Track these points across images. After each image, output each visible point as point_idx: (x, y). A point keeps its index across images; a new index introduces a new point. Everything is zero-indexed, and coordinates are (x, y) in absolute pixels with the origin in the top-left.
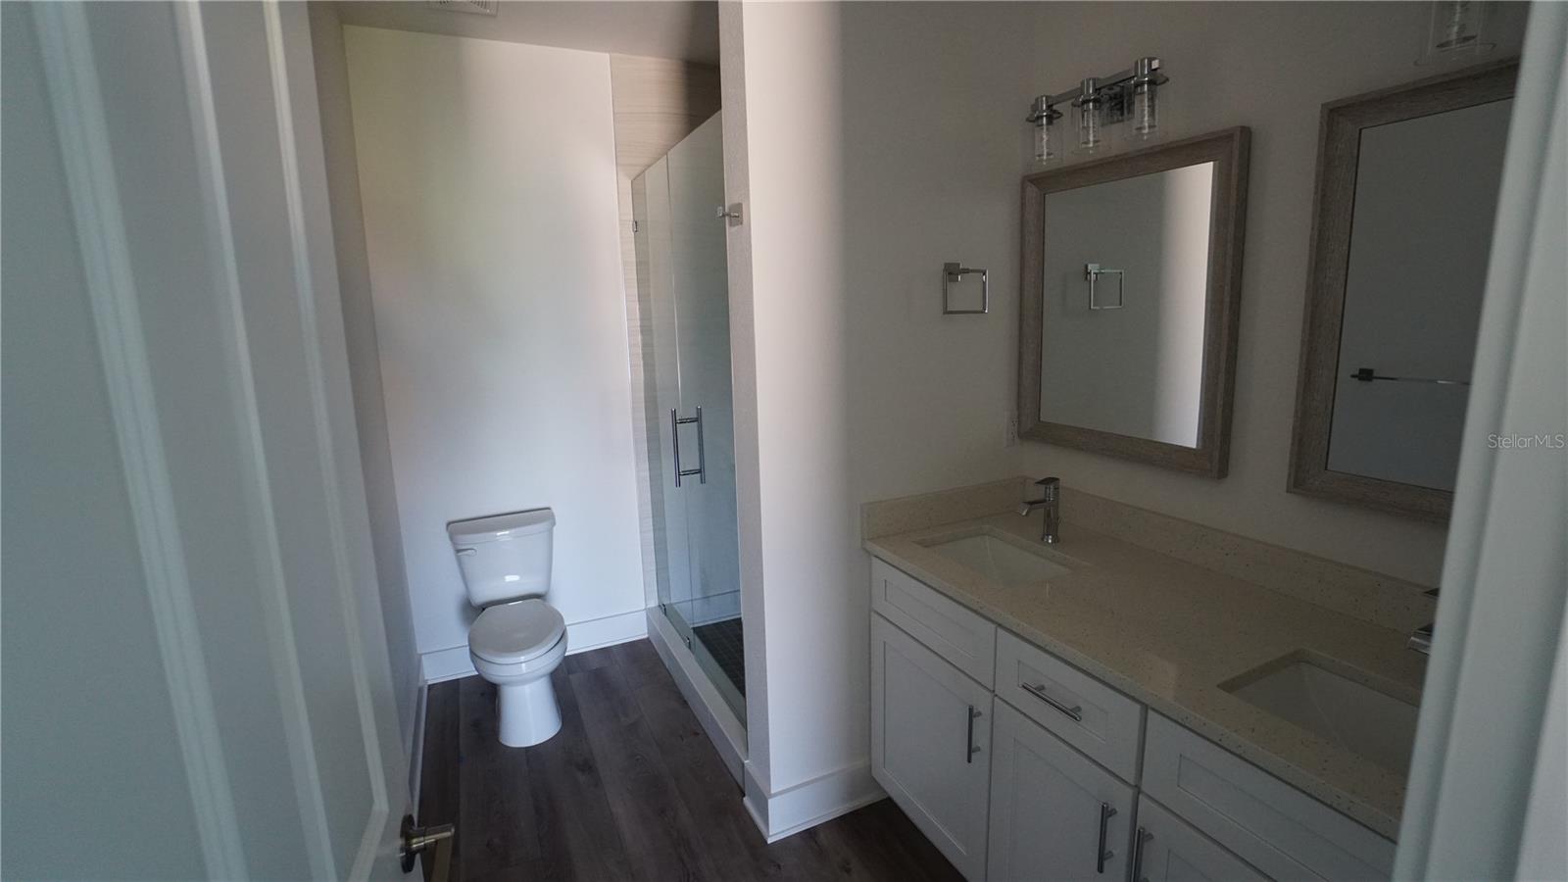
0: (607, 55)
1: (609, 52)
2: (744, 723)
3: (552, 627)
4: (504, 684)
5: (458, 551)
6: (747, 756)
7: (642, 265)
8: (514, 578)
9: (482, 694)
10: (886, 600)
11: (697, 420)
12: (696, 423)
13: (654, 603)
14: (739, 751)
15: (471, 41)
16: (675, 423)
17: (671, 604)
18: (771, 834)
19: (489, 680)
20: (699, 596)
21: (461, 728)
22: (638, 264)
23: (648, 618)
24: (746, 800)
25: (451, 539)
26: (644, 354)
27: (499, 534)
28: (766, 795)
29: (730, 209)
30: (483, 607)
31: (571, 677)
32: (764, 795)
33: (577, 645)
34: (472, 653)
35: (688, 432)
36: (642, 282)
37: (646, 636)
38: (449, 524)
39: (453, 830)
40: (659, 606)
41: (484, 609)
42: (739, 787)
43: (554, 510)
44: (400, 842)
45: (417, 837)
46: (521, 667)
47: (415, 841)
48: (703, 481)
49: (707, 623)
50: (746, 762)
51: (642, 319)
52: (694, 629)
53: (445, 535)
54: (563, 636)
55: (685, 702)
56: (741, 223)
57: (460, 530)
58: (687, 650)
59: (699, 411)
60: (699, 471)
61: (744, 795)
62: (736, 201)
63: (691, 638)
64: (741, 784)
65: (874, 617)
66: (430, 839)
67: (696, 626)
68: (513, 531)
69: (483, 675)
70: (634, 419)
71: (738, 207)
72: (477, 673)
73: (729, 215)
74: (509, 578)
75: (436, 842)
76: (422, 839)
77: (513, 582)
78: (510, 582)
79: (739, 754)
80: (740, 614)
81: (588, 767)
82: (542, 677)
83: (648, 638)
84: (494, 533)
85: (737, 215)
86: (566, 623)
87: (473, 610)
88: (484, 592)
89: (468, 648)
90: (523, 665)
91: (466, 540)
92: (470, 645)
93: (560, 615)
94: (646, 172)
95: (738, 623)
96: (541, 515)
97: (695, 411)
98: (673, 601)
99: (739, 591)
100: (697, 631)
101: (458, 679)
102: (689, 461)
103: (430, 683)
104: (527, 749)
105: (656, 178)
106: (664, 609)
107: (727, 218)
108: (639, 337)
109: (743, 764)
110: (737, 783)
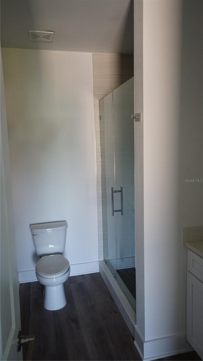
0: (91, 53)
1: (92, 52)
2: (135, 310)
3: (65, 265)
4: (47, 286)
5: (33, 235)
6: (136, 324)
7: (102, 132)
8: (52, 246)
9: (38, 289)
10: (193, 267)
11: (121, 191)
12: (120, 193)
13: (102, 259)
14: (133, 322)
15: (44, 51)
16: (113, 192)
17: (108, 260)
18: (144, 358)
19: (43, 284)
20: (119, 258)
21: (31, 301)
22: (101, 131)
23: (100, 265)
24: (135, 342)
25: (31, 231)
26: (102, 165)
27: (47, 230)
28: (143, 341)
29: (136, 115)
30: (41, 256)
31: (71, 285)
32: (142, 341)
33: (73, 273)
34: (37, 273)
35: (117, 196)
36: (102, 138)
37: (98, 272)
38: (30, 225)
39: (34, 338)
40: (104, 260)
41: (41, 257)
42: (132, 336)
43: (67, 222)
44: (17, 340)
45: (23, 339)
46: (54, 280)
47: (22, 340)
48: (122, 214)
49: (122, 268)
50: (135, 326)
51: (101, 152)
52: (117, 270)
53: (28, 230)
54: (69, 269)
55: (112, 299)
56: (140, 121)
57: (34, 227)
58: (114, 278)
59: (122, 188)
60: (121, 211)
61: (134, 340)
62: (138, 112)
63: (116, 274)
64: (133, 336)
65: (188, 273)
66: (27, 340)
67: (118, 269)
68: (52, 229)
69: (39, 281)
70: (97, 190)
71: (139, 115)
72: (37, 280)
73: (135, 118)
74: (50, 246)
75: (29, 341)
76: (24, 340)
77: (51, 248)
78: (51, 247)
79: (133, 323)
80: (135, 266)
81: (75, 321)
82: (61, 284)
83: (99, 272)
84: (45, 230)
85: (138, 118)
86: (70, 264)
87: (37, 257)
88: (42, 250)
89: (35, 271)
90: (54, 279)
91: (36, 231)
92: (36, 270)
93: (68, 261)
94: (105, 98)
95: (134, 269)
96: (62, 224)
97: (120, 188)
98: (109, 259)
99: (135, 257)
100: (118, 271)
101: (30, 283)
102: (118, 207)
103: (21, 283)
104: (54, 311)
105: (108, 100)
106: (106, 262)
107: (134, 119)
108: (100, 159)
109: (134, 327)
110: (132, 335)
